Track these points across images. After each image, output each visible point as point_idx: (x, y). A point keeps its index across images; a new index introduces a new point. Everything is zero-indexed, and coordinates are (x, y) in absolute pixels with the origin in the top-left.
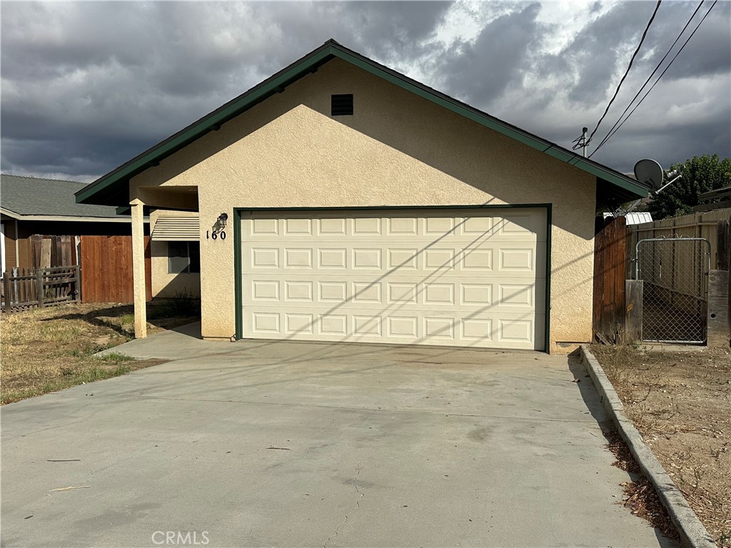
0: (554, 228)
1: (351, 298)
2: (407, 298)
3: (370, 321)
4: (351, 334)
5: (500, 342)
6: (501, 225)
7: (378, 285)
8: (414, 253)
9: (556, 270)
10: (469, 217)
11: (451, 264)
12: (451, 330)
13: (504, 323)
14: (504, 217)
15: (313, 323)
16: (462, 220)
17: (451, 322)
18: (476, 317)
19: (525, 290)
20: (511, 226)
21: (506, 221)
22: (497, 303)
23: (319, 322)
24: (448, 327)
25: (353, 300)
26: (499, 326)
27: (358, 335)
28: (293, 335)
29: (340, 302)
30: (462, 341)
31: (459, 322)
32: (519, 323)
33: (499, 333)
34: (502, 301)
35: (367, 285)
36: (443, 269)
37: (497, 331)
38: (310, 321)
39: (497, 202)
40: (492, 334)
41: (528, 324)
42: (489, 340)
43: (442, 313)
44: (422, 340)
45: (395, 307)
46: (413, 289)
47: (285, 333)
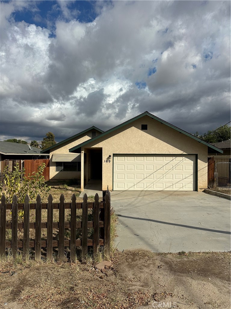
0: (198, 160)
1: (145, 178)
2: (161, 178)
3: (150, 185)
4: (145, 188)
5: (185, 189)
6: (184, 159)
7: (152, 175)
8: (162, 166)
9: (199, 170)
10: (177, 157)
11: (172, 169)
12: (172, 186)
13: (186, 184)
14: (185, 157)
15: (134, 185)
16: (175, 158)
17: (172, 184)
18: (179, 183)
19: (191, 175)
20: (187, 159)
21: (186, 158)
22: (184, 179)
23: (136, 185)
24: (171, 186)
25: (146, 179)
26: (184, 185)
27: (147, 188)
28: (128, 189)
29: (142, 179)
30: (175, 189)
31: (174, 184)
32: (189, 184)
33: (184, 187)
34: (185, 178)
35: (149, 175)
36: (170, 170)
37: (184, 186)
38: (133, 185)
39: (185, 153)
40: (182, 187)
41: (191, 184)
42: (182, 189)
43: (169, 182)
44: (164, 189)
45: (157, 181)
46: (162, 176)
47: (126, 189)
